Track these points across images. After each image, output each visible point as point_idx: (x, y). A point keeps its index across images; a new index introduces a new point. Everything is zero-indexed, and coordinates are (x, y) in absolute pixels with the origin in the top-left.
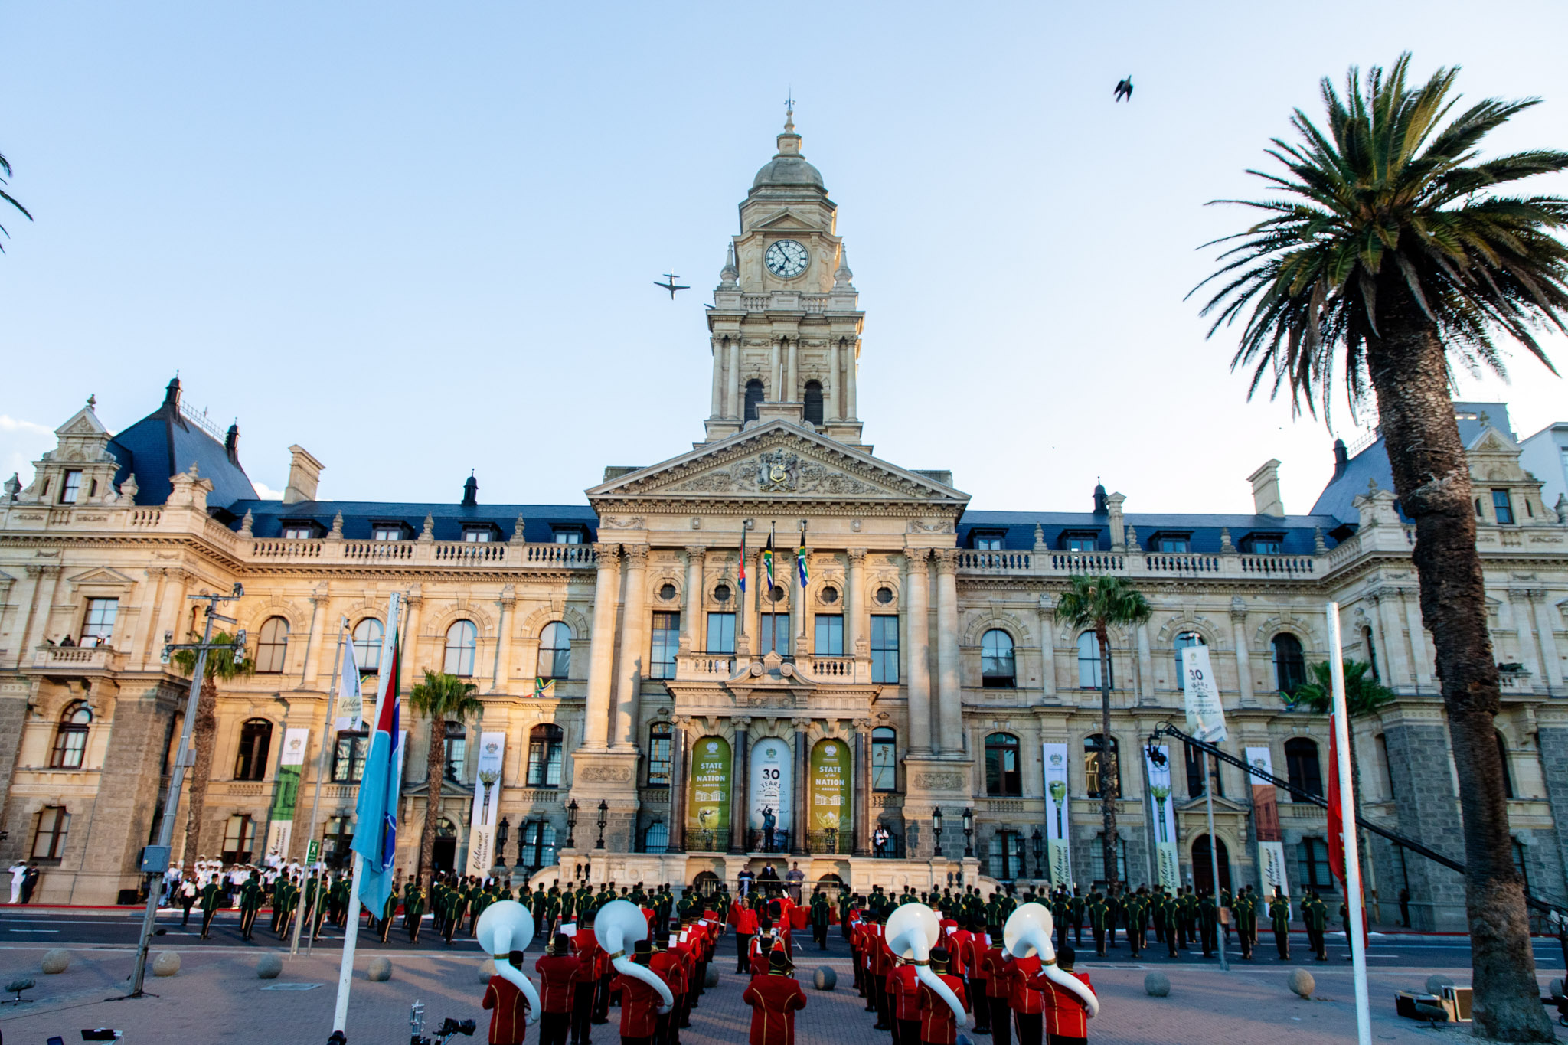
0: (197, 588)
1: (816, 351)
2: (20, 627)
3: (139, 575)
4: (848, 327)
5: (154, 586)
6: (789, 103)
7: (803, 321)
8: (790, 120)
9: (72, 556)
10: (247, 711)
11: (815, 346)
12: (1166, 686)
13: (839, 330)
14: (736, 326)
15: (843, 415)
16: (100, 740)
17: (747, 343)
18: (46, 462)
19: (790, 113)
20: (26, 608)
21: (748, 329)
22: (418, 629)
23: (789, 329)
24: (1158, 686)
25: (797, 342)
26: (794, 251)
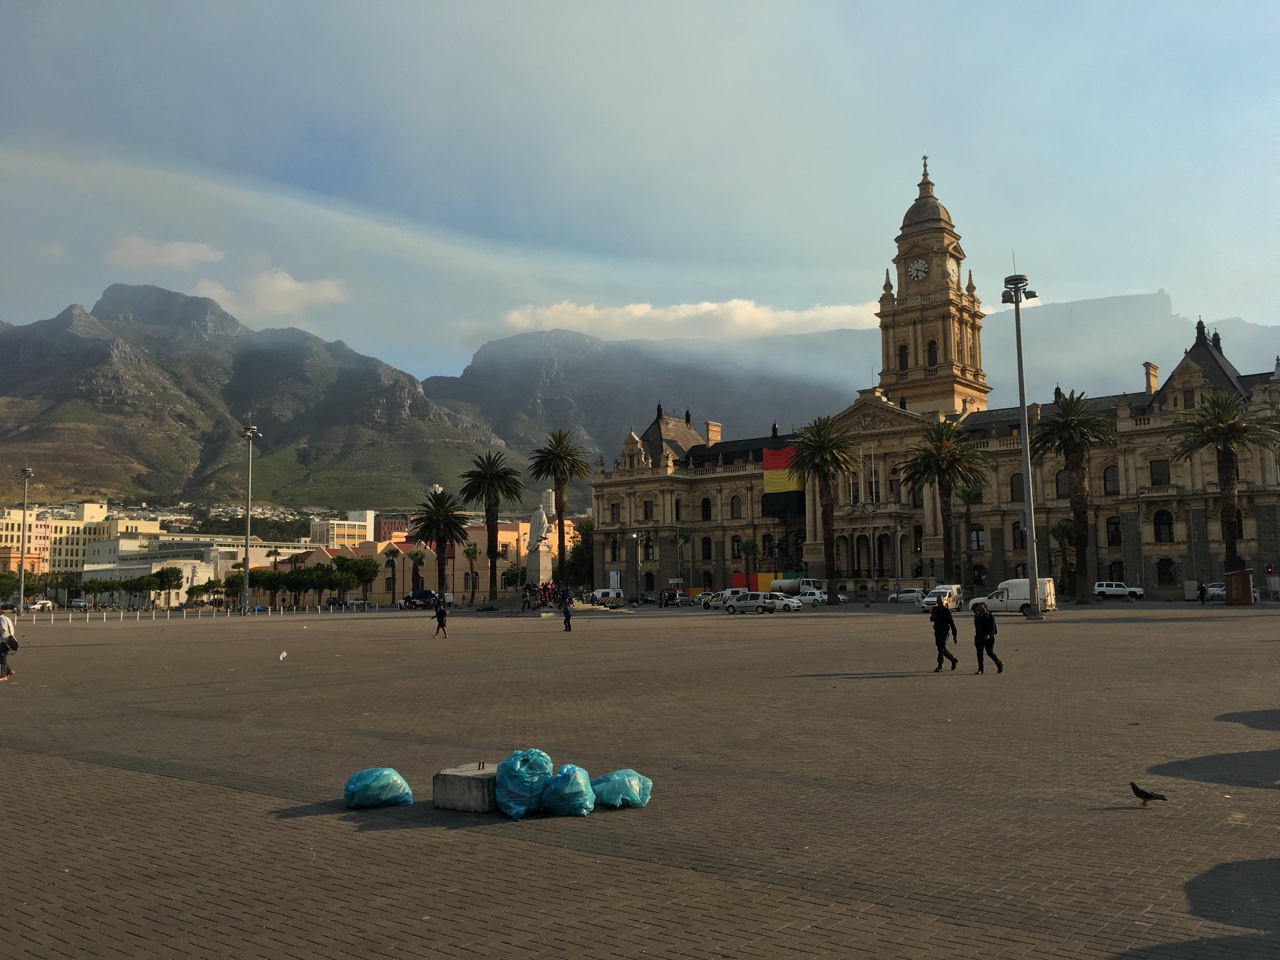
0: (676, 493)
1: (932, 324)
2: (628, 515)
3: (657, 492)
4: (945, 309)
5: (662, 496)
6: (925, 158)
7: (923, 309)
8: (925, 170)
9: (637, 487)
10: (703, 535)
11: (931, 321)
12: (1050, 497)
13: (941, 311)
14: (891, 319)
15: (946, 358)
16: (657, 550)
17: (898, 326)
18: (623, 455)
19: (925, 166)
20: (628, 508)
21: (897, 318)
22: (752, 499)
23: (917, 315)
24: (1046, 497)
25: (922, 322)
26: (921, 265)
